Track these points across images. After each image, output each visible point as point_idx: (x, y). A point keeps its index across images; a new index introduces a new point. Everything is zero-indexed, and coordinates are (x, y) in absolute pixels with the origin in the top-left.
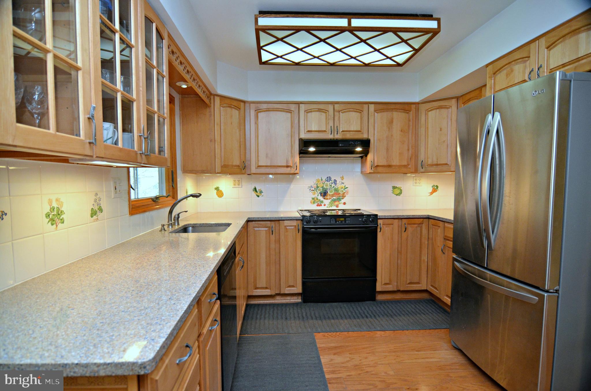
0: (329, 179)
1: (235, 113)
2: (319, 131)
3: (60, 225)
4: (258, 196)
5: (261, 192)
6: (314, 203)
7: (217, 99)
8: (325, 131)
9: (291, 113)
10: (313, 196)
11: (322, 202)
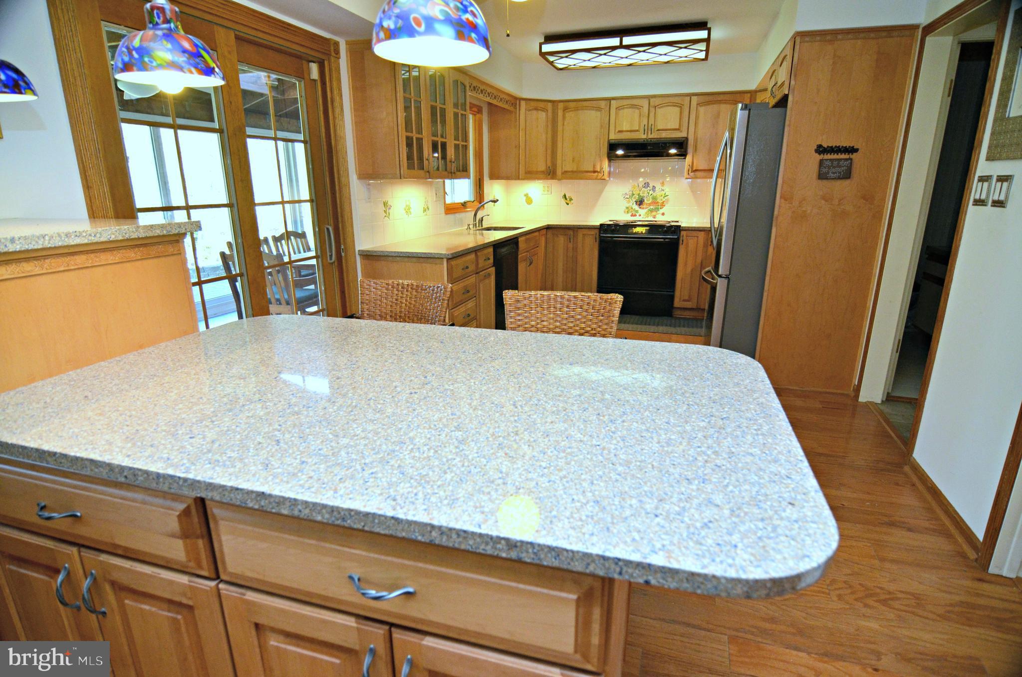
0: (647, 185)
1: (542, 115)
2: (631, 131)
3: (410, 216)
4: (568, 204)
5: (571, 199)
6: (628, 212)
7: (523, 103)
8: (637, 131)
9: (600, 111)
10: (628, 205)
11: (637, 211)
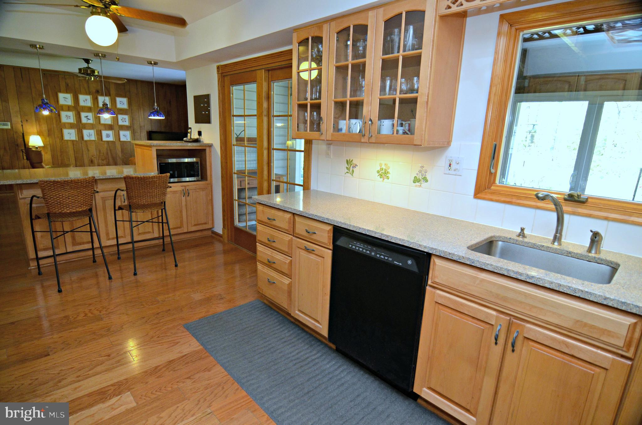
3: (386, 180)
